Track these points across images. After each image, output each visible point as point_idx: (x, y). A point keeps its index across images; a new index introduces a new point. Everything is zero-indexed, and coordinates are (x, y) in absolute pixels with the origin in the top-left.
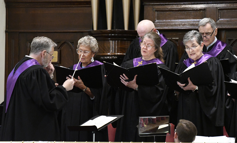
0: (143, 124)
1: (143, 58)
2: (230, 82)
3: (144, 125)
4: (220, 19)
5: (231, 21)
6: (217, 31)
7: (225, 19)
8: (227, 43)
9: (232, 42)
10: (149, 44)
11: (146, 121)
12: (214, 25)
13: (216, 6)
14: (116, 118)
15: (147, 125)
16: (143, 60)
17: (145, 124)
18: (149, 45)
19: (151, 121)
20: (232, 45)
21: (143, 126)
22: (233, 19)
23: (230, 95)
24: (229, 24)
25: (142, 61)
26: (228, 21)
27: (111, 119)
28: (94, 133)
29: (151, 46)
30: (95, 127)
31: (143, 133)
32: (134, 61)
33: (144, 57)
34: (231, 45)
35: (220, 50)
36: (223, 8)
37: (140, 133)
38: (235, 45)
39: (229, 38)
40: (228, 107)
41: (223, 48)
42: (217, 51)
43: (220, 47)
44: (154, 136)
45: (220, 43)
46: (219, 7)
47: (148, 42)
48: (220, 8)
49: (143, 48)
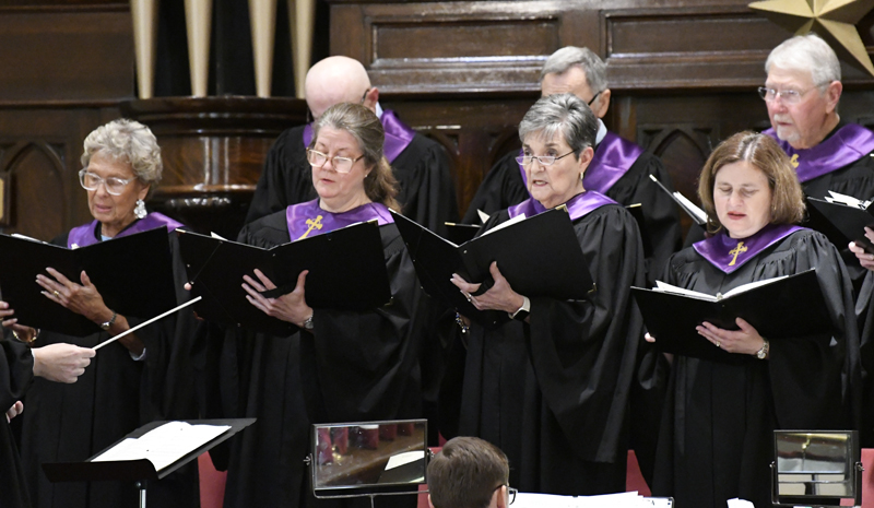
0: (328, 453)
1: (323, 205)
2: (654, 289)
3: (334, 455)
4: (614, 55)
5: (652, 63)
6: (607, 101)
7: (632, 55)
8: (641, 142)
9: (658, 139)
10: (342, 149)
11: (342, 441)
12: (596, 76)
13: (599, 7)
14: (226, 428)
15: (343, 454)
16: (325, 213)
17: (337, 451)
18: (342, 153)
19: (360, 438)
20: (659, 151)
21: (330, 459)
22: (660, 54)
23: (653, 340)
24: (646, 74)
26: (642, 62)
28: (142, 488)
29: (350, 156)
30: (145, 464)
31: (328, 484)
32: (290, 215)
33: (328, 200)
34: (655, 153)
35: (616, 172)
36: (625, 14)
37: (318, 485)
38: (669, 151)
39: (648, 126)
40: (647, 385)
41: (628, 163)
42: (608, 177)
43: (615, 161)
44: (372, 495)
45: (617, 144)
46: (608, 11)
47: (338, 145)
48: (614, 14)
49: (322, 169)
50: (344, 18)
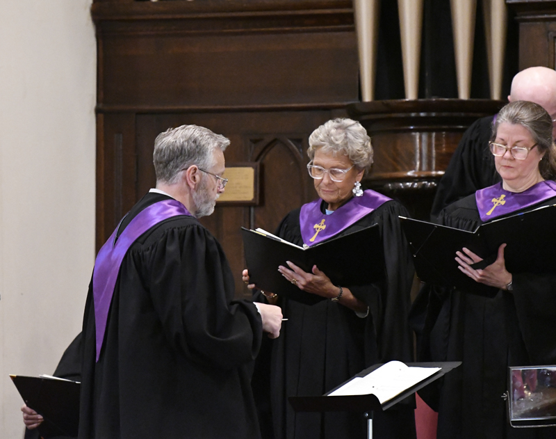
0: (521, 390)
1: (506, 187)
3: (526, 392)
10: (518, 142)
11: (532, 381)
14: (437, 369)
15: (533, 392)
16: (508, 193)
17: (528, 389)
18: (519, 144)
19: (548, 379)
21: (523, 396)
25: (503, 196)
27: (421, 374)
28: (369, 418)
29: (526, 146)
30: (372, 398)
31: (523, 416)
32: (479, 197)
33: (510, 182)
37: (514, 416)
47: (516, 138)
49: (503, 157)
50: (531, 33)
